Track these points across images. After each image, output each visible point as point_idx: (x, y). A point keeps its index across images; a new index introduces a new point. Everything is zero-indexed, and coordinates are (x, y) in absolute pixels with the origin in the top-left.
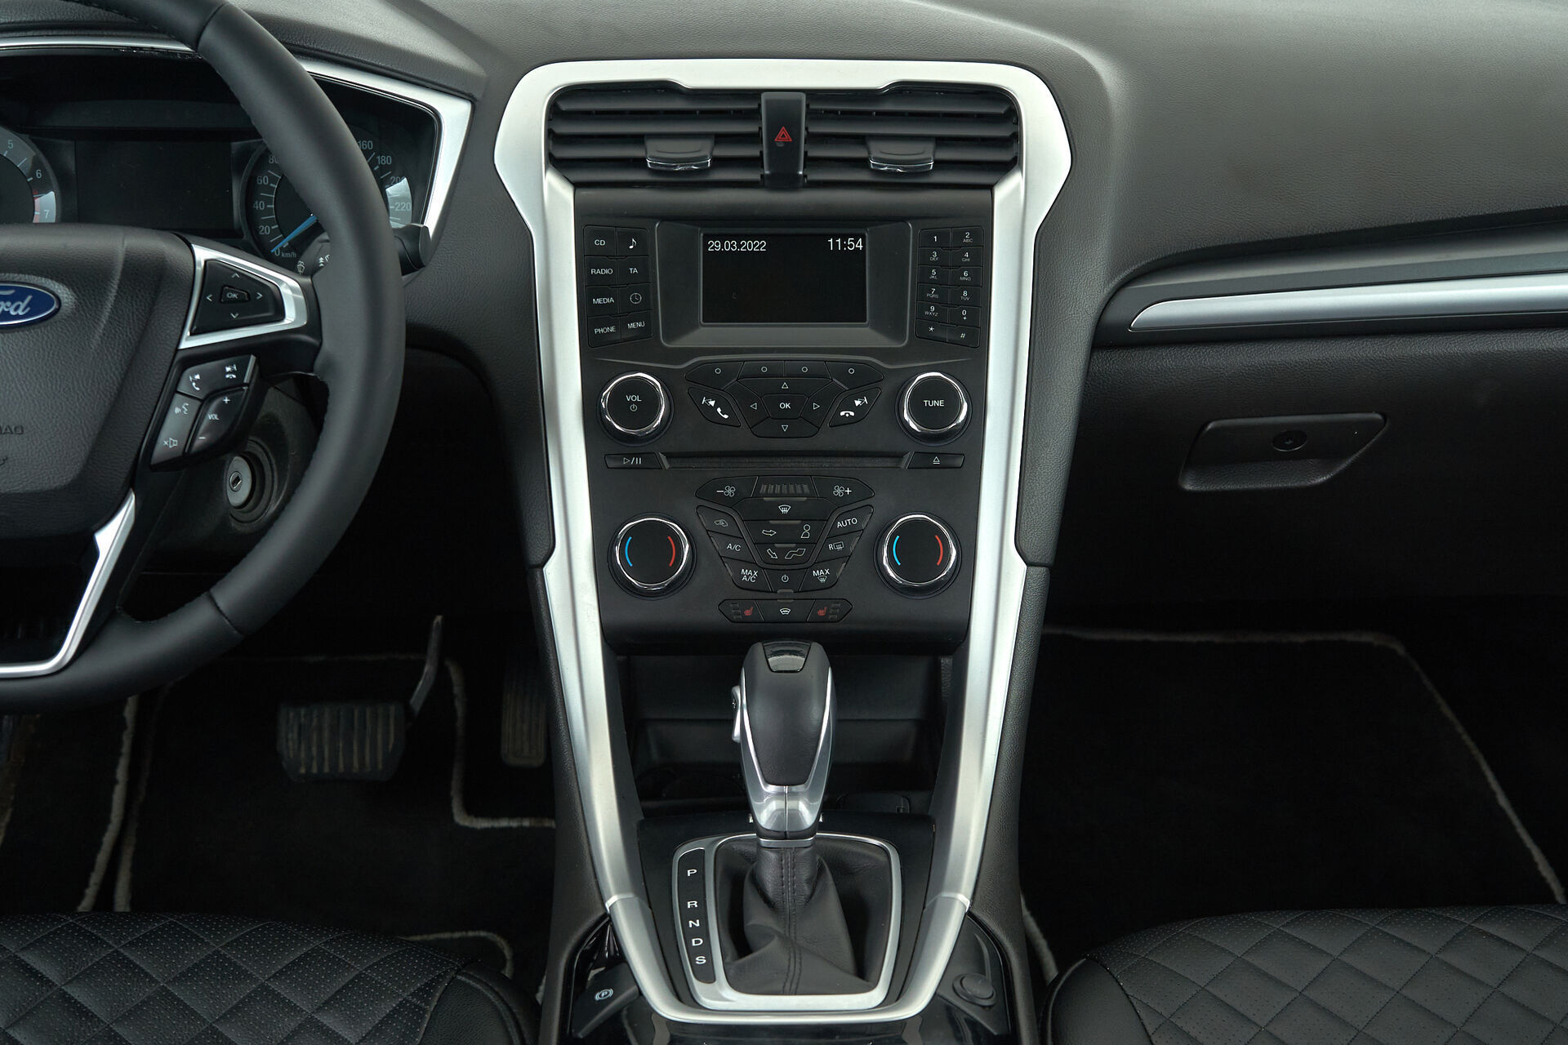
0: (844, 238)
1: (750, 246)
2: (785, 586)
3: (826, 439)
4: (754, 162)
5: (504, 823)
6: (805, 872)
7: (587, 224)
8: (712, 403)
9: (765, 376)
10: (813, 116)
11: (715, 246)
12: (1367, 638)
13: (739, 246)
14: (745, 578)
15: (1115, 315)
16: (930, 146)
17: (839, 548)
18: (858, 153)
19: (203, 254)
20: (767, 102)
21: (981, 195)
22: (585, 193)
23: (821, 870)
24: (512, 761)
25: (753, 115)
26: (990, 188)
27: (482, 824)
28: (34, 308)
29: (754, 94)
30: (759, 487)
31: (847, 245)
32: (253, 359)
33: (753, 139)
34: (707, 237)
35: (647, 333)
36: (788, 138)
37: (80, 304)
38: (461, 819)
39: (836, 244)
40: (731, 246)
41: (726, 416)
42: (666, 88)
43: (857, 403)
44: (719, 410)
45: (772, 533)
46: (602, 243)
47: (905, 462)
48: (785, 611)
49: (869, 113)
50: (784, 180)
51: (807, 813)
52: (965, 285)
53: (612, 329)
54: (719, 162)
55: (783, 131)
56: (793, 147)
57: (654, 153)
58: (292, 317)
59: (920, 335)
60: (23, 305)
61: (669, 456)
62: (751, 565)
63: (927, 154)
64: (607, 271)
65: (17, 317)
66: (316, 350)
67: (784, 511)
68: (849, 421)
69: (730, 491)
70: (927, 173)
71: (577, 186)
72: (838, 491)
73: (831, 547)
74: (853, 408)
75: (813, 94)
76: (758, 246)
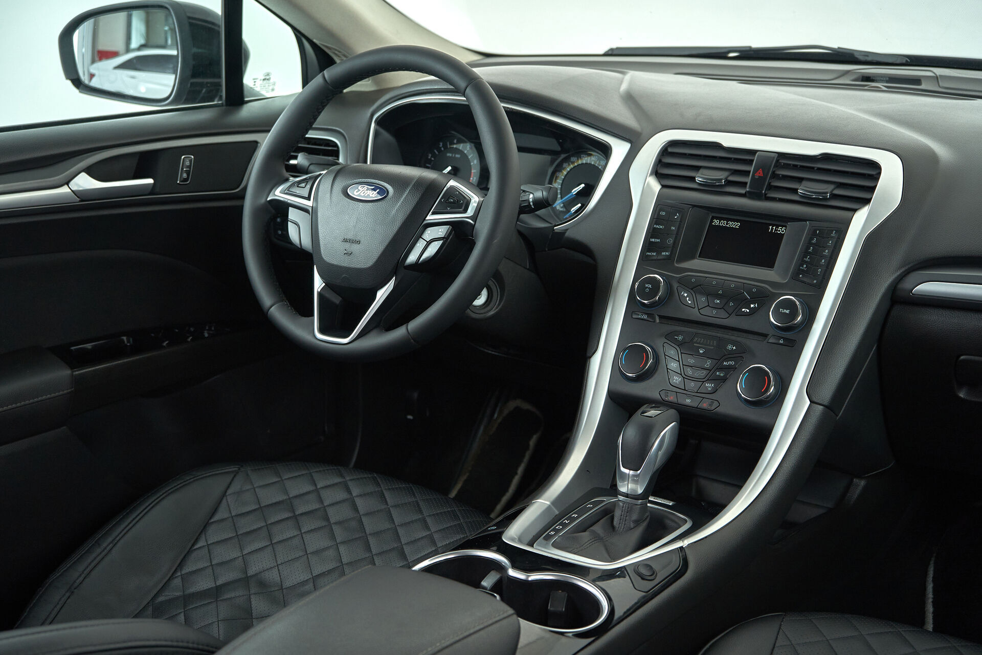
0: (777, 226)
1: (732, 224)
2: (692, 388)
3: (732, 321)
4: (744, 184)
6: (634, 517)
8: (686, 295)
9: (713, 286)
10: (778, 165)
11: (716, 222)
13: (727, 224)
14: (675, 381)
15: (903, 285)
16: (830, 186)
17: (722, 375)
18: (794, 186)
19: (452, 183)
20: (758, 156)
21: (849, 214)
22: (665, 190)
25: (750, 162)
26: (854, 211)
29: (753, 152)
30: (694, 338)
31: (777, 230)
32: (450, 227)
33: (747, 173)
34: (713, 218)
35: (669, 258)
36: (762, 174)
37: (395, 195)
39: (772, 229)
40: (723, 223)
41: (690, 302)
42: (716, 146)
43: (752, 306)
44: (688, 299)
45: (693, 361)
46: (665, 213)
47: (767, 339)
48: (689, 401)
49: (813, 168)
50: (755, 195)
52: (824, 257)
53: (655, 254)
54: (728, 183)
55: (760, 171)
56: (764, 179)
57: (701, 175)
58: (470, 212)
59: (795, 277)
60: (375, 193)
61: (661, 317)
62: (679, 375)
63: (828, 189)
64: (661, 227)
65: (372, 197)
66: (473, 227)
67: (701, 352)
68: (746, 314)
69: (680, 338)
70: (825, 199)
71: (663, 186)
72: (729, 347)
73: (718, 373)
74: (749, 308)
75: (782, 155)
76: (736, 225)
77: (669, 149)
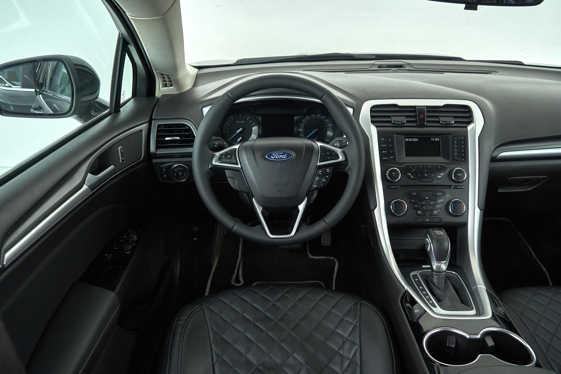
0: (435, 138)
1: (414, 140)
2: (428, 215)
3: (435, 182)
4: (415, 122)
5: (320, 257)
6: (443, 281)
7: (380, 135)
8: (410, 174)
9: (421, 168)
10: (428, 112)
11: (407, 140)
12: (503, 219)
13: (412, 140)
14: (419, 213)
15: (495, 154)
16: (453, 118)
17: (439, 206)
18: (437, 120)
19: (319, 144)
20: (418, 109)
21: (465, 129)
22: (379, 128)
23: (446, 280)
24: (323, 244)
25: (415, 111)
26: (466, 127)
27: (316, 258)
28: (287, 156)
29: (414, 107)
30: (421, 193)
31: (435, 140)
32: (333, 167)
33: (415, 117)
34: (405, 138)
35: (394, 159)
36: (423, 117)
37: (297, 155)
38: (311, 257)
39: (433, 139)
40: (410, 140)
41: (413, 177)
42: (395, 106)
43: (441, 174)
44: (411, 176)
45: (424, 203)
46: (383, 139)
47: (452, 187)
48: (428, 220)
49: (437, 111)
50: (422, 126)
51: (444, 267)
52: (463, 148)
53: (387, 158)
54: (407, 122)
55: (422, 115)
56: (424, 118)
57: (393, 119)
58: (341, 158)
59: (454, 159)
60: (285, 156)
61: (401, 186)
62: (420, 210)
63: (452, 120)
64: (385, 145)
65: (284, 159)
66: (347, 165)
67: (427, 198)
68: (440, 179)
69: (415, 194)
70: (453, 124)
71: (377, 127)
72: (438, 194)
73: (437, 206)
75: (428, 107)
76: (416, 140)
77: (374, 110)
